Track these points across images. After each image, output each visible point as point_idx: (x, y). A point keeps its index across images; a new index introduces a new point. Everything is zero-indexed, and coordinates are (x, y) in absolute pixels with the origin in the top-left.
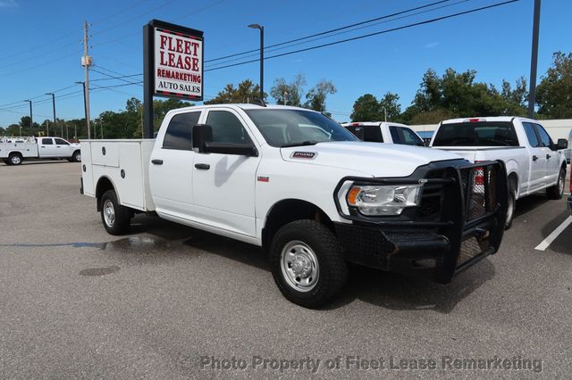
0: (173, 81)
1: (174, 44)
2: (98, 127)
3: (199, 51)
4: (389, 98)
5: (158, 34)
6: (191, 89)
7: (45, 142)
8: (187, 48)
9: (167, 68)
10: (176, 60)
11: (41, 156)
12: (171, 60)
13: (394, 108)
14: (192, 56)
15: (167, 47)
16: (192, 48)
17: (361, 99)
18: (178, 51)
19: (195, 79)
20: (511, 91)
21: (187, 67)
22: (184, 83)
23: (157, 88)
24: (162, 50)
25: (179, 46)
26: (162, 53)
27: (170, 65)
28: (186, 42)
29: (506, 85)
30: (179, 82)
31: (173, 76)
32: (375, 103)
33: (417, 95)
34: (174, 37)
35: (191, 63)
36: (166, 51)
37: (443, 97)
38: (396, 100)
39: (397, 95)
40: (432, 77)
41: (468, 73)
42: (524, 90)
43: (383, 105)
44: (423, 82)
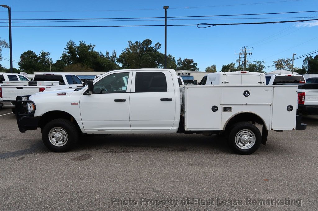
4: (44, 54)
13: (48, 60)
17: (25, 53)
20: (110, 57)
29: (107, 53)
32: (35, 56)
33: (63, 54)
37: (78, 56)
38: (48, 55)
39: (48, 53)
40: (72, 45)
41: (91, 45)
42: (115, 56)
43: (41, 58)
44: (67, 47)
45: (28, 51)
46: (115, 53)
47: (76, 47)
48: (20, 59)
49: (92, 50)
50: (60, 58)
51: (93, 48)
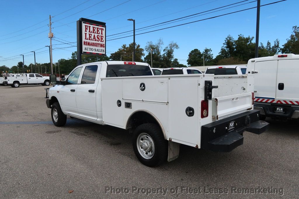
0: (91, 47)
1: (92, 29)
2: (57, 67)
3: (104, 32)
4: (207, 51)
5: (84, 25)
6: (100, 50)
7: (31, 76)
8: (98, 31)
9: (88, 41)
10: (92, 37)
11: (29, 83)
12: (90, 37)
13: (210, 56)
14: (100, 35)
15: (88, 31)
16: (100, 31)
17: (192, 52)
18: (93, 33)
19: (102, 46)
20: (271, 47)
21: (98, 40)
22: (96, 48)
23: (84, 50)
24: (86, 32)
25: (94, 30)
26: (86, 34)
27: (90, 39)
28: (97, 28)
29: (269, 44)
30: (94, 48)
31: (91, 45)
32: (200, 53)
33: (222, 49)
34: (92, 26)
35: (100, 38)
36: (88, 33)
37: (235, 50)
38: (210, 51)
39: (211, 49)
40: (230, 40)
41: (249, 38)
42: (278, 46)
43: (204, 55)
44: (225, 42)
45: (195, 49)
46: (278, 42)
47: (234, 41)
48: (188, 57)
49: (251, 42)
50: (219, 53)
51: (251, 40)
